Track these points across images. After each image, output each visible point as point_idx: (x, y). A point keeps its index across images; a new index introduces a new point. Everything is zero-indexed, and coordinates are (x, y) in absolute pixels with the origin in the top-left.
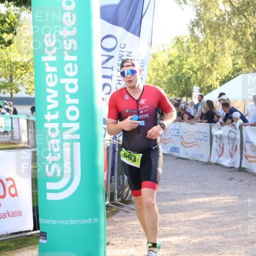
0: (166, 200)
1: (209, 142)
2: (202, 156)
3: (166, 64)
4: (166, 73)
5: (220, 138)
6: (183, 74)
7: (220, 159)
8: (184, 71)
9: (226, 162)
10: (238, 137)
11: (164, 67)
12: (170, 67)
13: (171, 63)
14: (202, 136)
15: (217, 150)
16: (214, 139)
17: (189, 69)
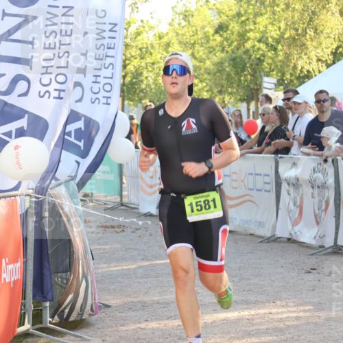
0: (159, 318)
1: (273, 195)
2: (261, 224)
3: (211, 31)
4: (212, 50)
5: (296, 184)
6: (247, 51)
7: (297, 229)
8: (248, 45)
9: (307, 235)
10: (331, 181)
11: (207, 37)
12: (218, 38)
13: (220, 29)
14: (260, 182)
15: (289, 212)
16: (284, 187)
17: (260, 41)
